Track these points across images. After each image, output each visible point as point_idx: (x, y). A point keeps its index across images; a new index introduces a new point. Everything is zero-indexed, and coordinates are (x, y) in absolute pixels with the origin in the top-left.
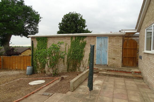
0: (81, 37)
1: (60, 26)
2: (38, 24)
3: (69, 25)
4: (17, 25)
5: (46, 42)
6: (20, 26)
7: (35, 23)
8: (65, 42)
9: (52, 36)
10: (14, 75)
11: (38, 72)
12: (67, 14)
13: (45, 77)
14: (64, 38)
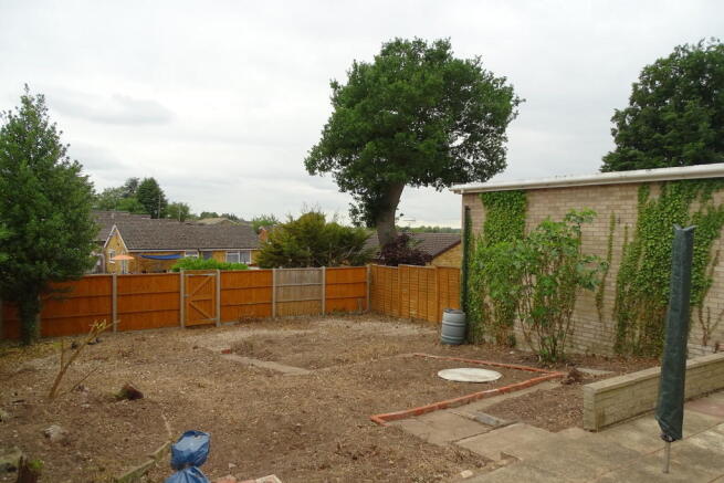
0: (694, 185)
1: (622, 126)
2: (507, 129)
3: (672, 115)
4: (422, 147)
5: (522, 211)
6: (429, 148)
7: (492, 128)
8: (610, 212)
9: (548, 184)
10: (400, 339)
11: (487, 338)
12: (658, 61)
13: (505, 360)
14: (603, 189)
